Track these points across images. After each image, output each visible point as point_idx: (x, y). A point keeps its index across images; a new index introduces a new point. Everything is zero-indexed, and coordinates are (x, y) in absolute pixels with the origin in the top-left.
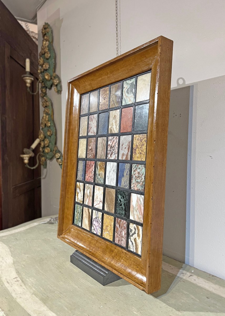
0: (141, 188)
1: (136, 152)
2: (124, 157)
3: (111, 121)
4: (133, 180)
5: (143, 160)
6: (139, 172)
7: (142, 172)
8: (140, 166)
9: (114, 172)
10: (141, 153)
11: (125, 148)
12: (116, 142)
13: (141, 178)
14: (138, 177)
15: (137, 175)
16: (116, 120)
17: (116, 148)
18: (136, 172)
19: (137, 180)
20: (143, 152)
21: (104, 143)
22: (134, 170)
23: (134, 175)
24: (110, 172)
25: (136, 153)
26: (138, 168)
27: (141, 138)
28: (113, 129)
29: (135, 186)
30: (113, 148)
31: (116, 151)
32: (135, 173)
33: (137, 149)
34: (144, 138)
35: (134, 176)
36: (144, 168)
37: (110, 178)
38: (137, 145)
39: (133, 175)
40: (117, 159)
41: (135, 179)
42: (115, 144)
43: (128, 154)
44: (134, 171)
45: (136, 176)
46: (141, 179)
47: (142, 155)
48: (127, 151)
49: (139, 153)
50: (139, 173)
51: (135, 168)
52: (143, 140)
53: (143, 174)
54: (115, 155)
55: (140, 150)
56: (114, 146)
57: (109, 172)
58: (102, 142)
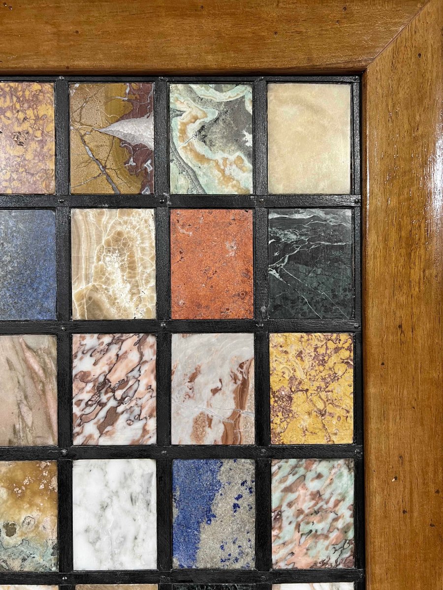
0: (338, 553)
1: (293, 408)
2: (208, 430)
3: (88, 259)
4: (280, 528)
5: (337, 440)
6: (318, 492)
7: (339, 491)
8: (322, 467)
9: (140, 504)
10: (322, 413)
11: (215, 391)
12: (141, 362)
13: (332, 516)
14: (316, 512)
15: (307, 505)
16: (132, 256)
17: (142, 387)
18: (301, 491)
19: (305, 528)
20: (338, 409)
21: (36, 367)
22: (283, 486)
23: (284, 508)
24: (104, 508)
25: (291, 411)
26: (310, 475)
27: (322, 351)
28: (109, 297)
29: (296, 550)
30: (119, 394)
31: (142, 407)
32: (291, 497)
33: (299, 397)
34: (337, 350)
35: (288, 514)
36: (345, 471)
37: (105, 538)
38: (292, 379)
39: (280, 506)
40: (153, 440)
41: (293, 525)
42: (136, 373)
43: (235, 416)
44: (288, 490)
45: (300, 512)
46: (336, 520)
47: (334, 421)
48: (230, 405)
49: (309, 414)
50: (317, 496)
51: (291, 479)
52: (334, 359)
53: (343, 499)
54: (139, 425)
55: (315, 398)
56: (123, 383)
57: (97, 508)
58: (14, 360)
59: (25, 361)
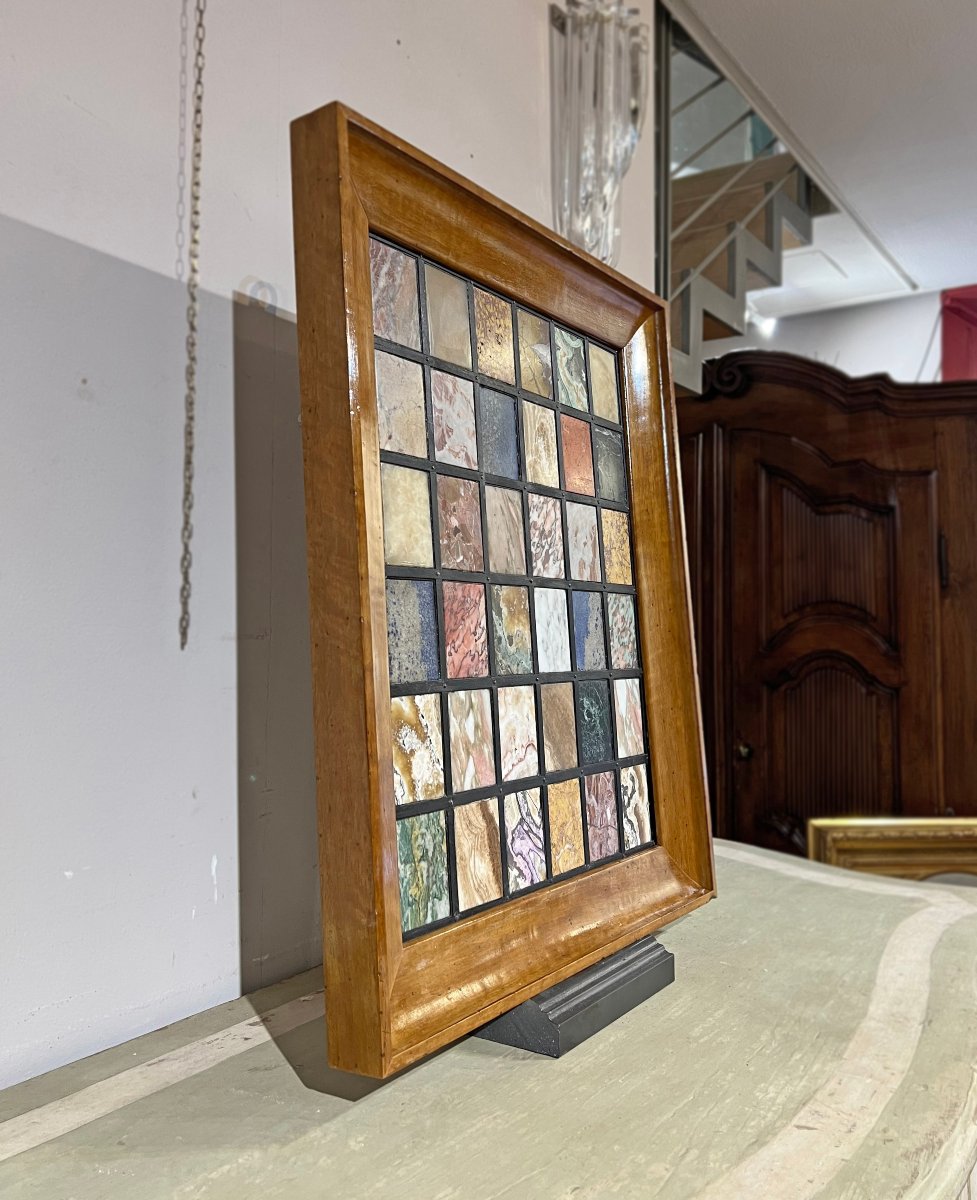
0: (632, 658)
2: (585, 570)
3: (531, 439)
4: (613, 640)
5: (628, 582)
6: (624, 616)
7: (630, 617)
8: (623, 600)
9: (562, 622)
10: (621, 564)
11: (585, 544)
12: (556, 519)
14: (624, 630)
16: (548, 442)
17: (557, 538)
18: (618, 616)
19: (622, 641)
20: (626, 562)
21: (514, 514)
22: (612, 612)
23: (613, 627)
24: (548, 624)
25: (612, 561)
26: (620, 606)
27: (618, 523)
28: (541, 469)
29: (619, 656)
30: (549, 539)
31: (558, 551)
32: (615, 619)
33: (613, 553)
34: (623, 523)
35: (615, 630)
36: (631, 604)
37: (550, 647)
38: (610, 540)
40: (563, 577)
41: (617, 639)
42: (554, 526)
43: (593, 562)
44: (614, 615)
45: (619, 630)
46: (630, 635)
47: (626, 569)
48: (591, 555)
49: (617, 564)
50: (623, 619)
51: (615, 606)
52: (622, 529)
53: (632, 622)
54: (558, 564)
55: (619, 554)
56: (550, 532)
57: (545, 625)
58: (503, 506)
59: (509, 508)
